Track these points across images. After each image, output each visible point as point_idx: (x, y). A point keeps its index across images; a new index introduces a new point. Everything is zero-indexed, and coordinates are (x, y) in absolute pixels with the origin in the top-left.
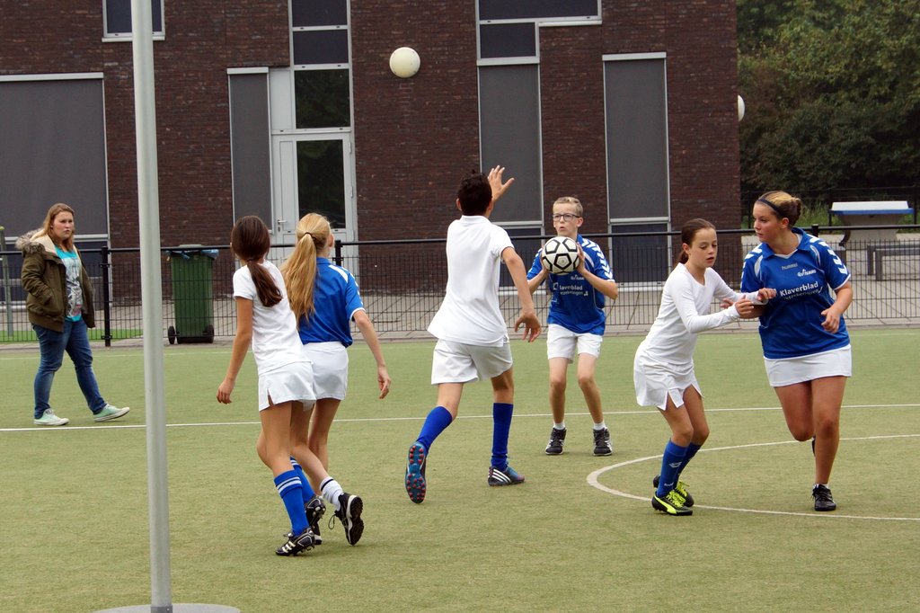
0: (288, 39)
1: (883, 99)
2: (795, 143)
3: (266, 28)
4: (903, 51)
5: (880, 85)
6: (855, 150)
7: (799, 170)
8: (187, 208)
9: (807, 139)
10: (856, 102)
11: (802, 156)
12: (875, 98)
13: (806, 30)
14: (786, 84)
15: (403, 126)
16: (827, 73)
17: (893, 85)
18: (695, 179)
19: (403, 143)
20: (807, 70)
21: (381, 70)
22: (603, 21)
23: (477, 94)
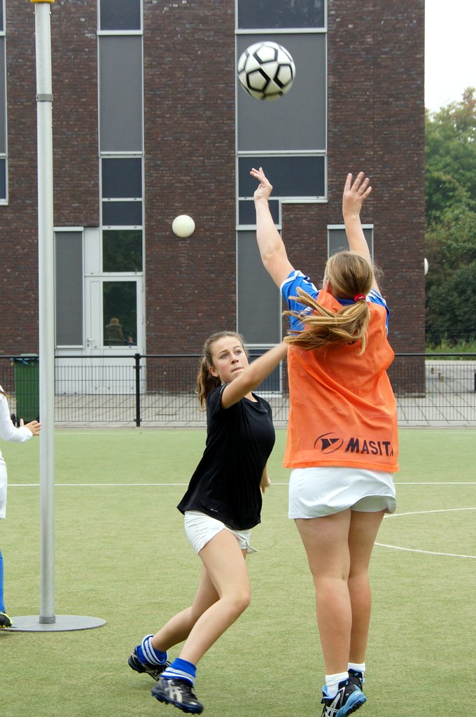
0: (99, 207)
2: (455, 294)
3: (83, 198)
7: (457, 313)
8: (21, 328)
9: (463, 292)
11: (460, 304)
13: (463, 213)
14: (449, 252)
15: (181, 272)
19: (181, 285)
20: (464, 242)
21: (166, 231)
22: (329, 200)
23: (235, 251)
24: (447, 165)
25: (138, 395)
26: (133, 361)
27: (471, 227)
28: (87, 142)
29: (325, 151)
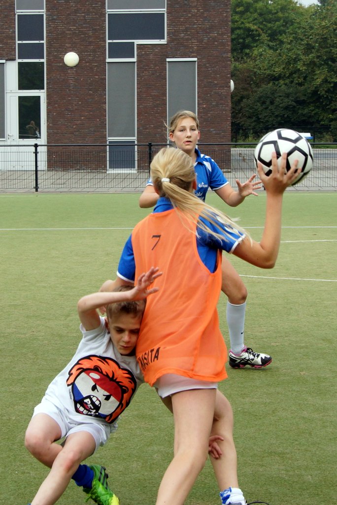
0: (15, 47)
1: (300, 84)
2: (259, 104)
3: (5, 41)
4: (310, 62)
5: (299, 78)
6: (286, 108)
7: (260, 117)
9: (264, 103)
10: (288, 86)
11: (262, 111)
12: (297, 84)
13: (265, 51)
14: (255, 76)
15: (70, 90)
16: (274, 71)
17: (305, 78)
18: (209, 119)
19: (70, 98)
20: (265, 70)
21: (60, 63)
22: (167, 42)
23: (106, 76)
24: (255, 19)
25: (36, 171)
26: (33, 149)
27: (270, 60)
28: (8, 4)
29: (165, 9)
